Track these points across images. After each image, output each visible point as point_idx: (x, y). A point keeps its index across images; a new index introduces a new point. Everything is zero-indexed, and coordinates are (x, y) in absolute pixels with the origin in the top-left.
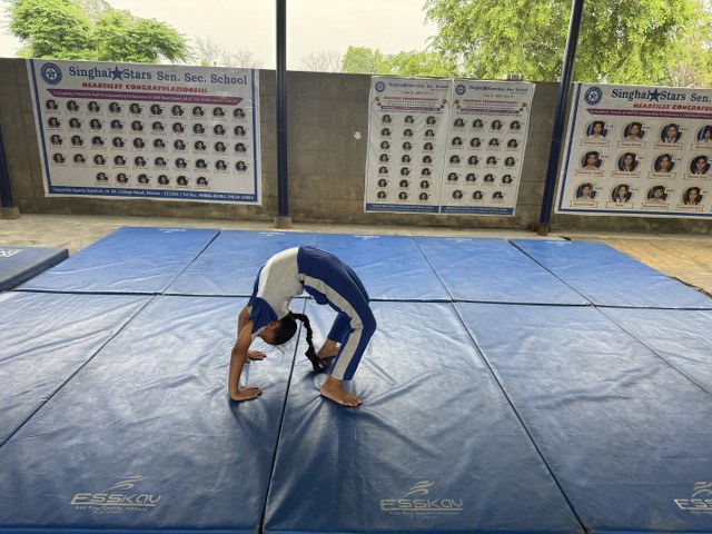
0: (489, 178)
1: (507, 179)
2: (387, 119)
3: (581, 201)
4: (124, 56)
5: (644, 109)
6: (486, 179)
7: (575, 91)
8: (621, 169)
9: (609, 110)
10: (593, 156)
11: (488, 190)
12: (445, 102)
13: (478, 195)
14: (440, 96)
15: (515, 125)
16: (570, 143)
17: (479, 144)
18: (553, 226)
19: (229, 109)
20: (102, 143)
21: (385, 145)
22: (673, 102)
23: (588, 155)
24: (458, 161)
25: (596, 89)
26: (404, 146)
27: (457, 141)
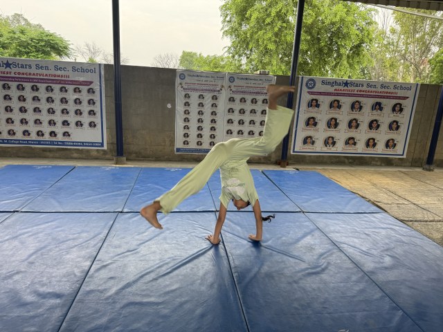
0: (251, 133)
2: (187, 96)
3: (306, 146)
4: (27, 53)
5: (341, 92)
6: (249, 134)
7: (300, 81)
8: (329, 127)
9: (320, 93)
10: (312, 120)
12: (222, 86)
14: (220, 83)
15: (265, 101)
16: (298, 112)
17: (244, 112)
18: (290, 162)
19: (84, 89)
21: (187, 112)
22: (357, 88)
23: (309, 119)
24: (232, 123)
25: (312, 80)
26: (199, 113)
27: (231, 111)
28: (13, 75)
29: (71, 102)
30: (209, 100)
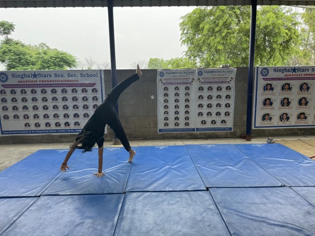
0: (218, 114)
1: (227, 114)
2: (166, 89)
3: (265, 122)
4: (48, 67)
5: (290, 77)
7: (256, 70)
8: (283, 106)
9: (273, 78)
10: (268, 100)
11: (218, 119)
12: (193, 79)
13: (213, 122)
14: (191, 77)
15: (228, 88)
16: (256, 95)
17: (211, 98)
18: (253, 135)
19: (90, 89)
20: (27, 109)
21: (166, 101)
22: (303, 73)
23: (266, 100)
24: (202, 106)
25: (266, 69)
26: (175, 101)
27: (201, 97)
28: (38, 83)
29: (80, 100)
30: (183, 91)
